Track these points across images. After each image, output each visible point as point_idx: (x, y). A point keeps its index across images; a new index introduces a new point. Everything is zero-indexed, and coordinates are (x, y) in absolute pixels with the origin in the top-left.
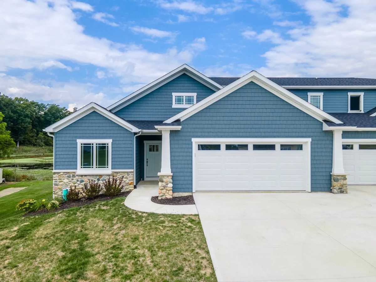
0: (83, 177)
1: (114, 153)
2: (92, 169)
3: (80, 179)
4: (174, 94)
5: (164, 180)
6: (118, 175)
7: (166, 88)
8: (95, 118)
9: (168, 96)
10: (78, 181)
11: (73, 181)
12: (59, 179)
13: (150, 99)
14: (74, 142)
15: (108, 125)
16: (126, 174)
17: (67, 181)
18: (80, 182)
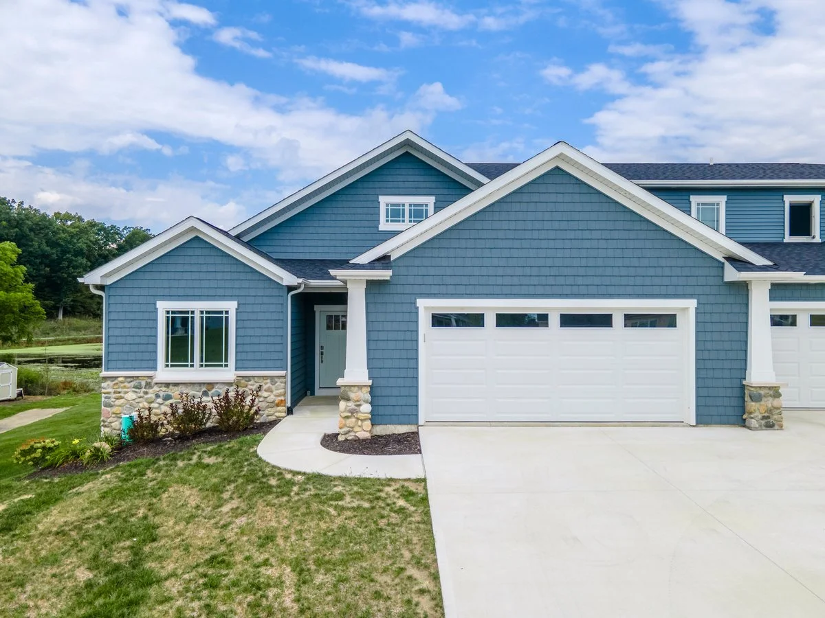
0: (171, 387)
1: (241, 332)
2: (192, 368)
3: (163, 391)
4: (384, 200)
5: (352, 395)
6: (250, 383)
7: (366, 185)
8: (198, 252)
9: (369, 204)
10: (158, 396)
11: (146, 396)
12: (114, 393)
13: (328, 211)
14: (150, 308)
15: (227, 268)
16: (269, 381)
17: (134, 396)
18: (163, 400)
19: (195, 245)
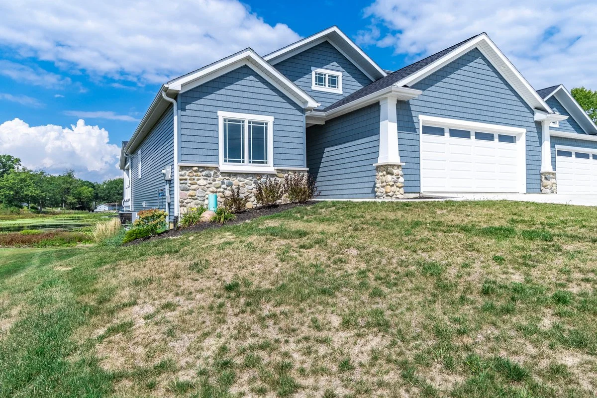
0: (232, 176)
1: (277, 139)
2: (243, 164)
3: (227, 179)
4: (314, 70)
5: (395, 172)
6: (285, 175)
7: (303, 58)
8: (246, 77)
9: (305, 72)
10: (223, 183)
12: (190, 179)
14: (212, 115)
17: (205, 182)
18: (227, 186)
19: (245, 71)
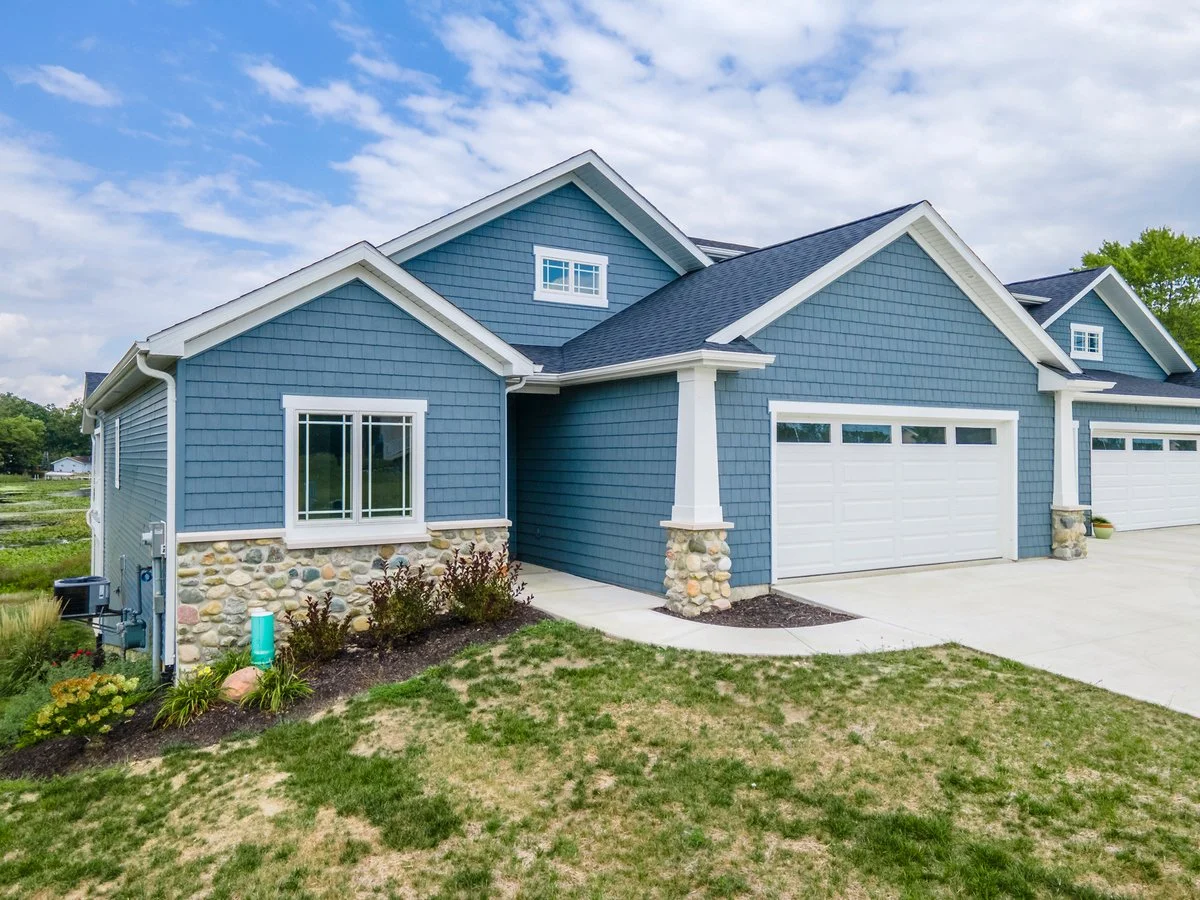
0: (316, 556)
1: (435, 454)
2: (348, 520)
3: (303, 565)
5: (708, 545)
6: (454, 541)
7: (514, 225)
8: (359, 308)
9: (521, 257)
10: (293, 574)
11: (271, 576)
12: (207, 573)
14: (270, 408)
15: (410, 341)
16: (483, 536)
17: (246, 577)
18: (304, 581)
19: (355, 294)
